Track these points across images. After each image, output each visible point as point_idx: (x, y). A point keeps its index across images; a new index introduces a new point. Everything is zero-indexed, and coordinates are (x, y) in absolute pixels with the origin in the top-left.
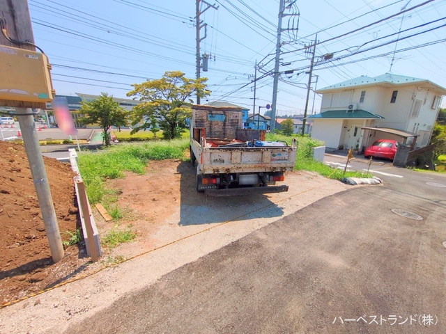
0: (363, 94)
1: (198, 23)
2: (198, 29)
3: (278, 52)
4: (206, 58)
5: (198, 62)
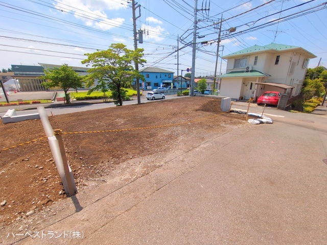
0: (256, 58)
1: (134, 5)
2: (134, 9)
3: (196, 27)
4: (141, 33)
5: (135, 36)
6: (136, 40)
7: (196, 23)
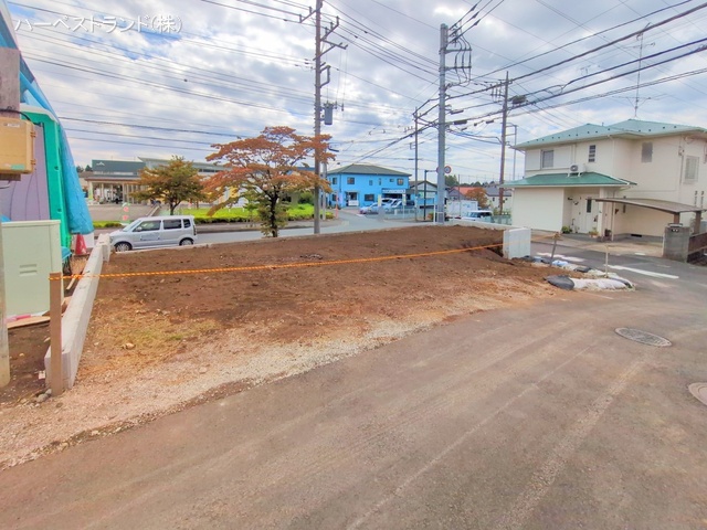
1: (318, 65)
2: (318, 72)
3: (443, 96)
5: (317, 113)
6: (318, 120)
7: (444, 88)
